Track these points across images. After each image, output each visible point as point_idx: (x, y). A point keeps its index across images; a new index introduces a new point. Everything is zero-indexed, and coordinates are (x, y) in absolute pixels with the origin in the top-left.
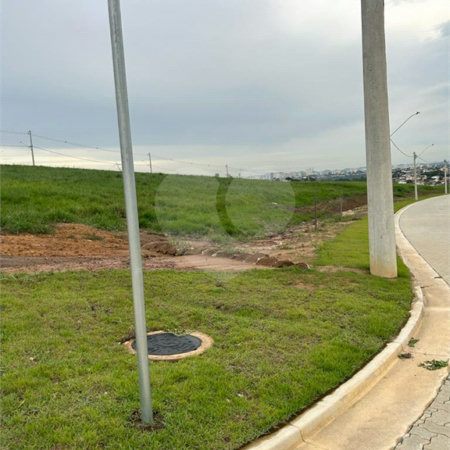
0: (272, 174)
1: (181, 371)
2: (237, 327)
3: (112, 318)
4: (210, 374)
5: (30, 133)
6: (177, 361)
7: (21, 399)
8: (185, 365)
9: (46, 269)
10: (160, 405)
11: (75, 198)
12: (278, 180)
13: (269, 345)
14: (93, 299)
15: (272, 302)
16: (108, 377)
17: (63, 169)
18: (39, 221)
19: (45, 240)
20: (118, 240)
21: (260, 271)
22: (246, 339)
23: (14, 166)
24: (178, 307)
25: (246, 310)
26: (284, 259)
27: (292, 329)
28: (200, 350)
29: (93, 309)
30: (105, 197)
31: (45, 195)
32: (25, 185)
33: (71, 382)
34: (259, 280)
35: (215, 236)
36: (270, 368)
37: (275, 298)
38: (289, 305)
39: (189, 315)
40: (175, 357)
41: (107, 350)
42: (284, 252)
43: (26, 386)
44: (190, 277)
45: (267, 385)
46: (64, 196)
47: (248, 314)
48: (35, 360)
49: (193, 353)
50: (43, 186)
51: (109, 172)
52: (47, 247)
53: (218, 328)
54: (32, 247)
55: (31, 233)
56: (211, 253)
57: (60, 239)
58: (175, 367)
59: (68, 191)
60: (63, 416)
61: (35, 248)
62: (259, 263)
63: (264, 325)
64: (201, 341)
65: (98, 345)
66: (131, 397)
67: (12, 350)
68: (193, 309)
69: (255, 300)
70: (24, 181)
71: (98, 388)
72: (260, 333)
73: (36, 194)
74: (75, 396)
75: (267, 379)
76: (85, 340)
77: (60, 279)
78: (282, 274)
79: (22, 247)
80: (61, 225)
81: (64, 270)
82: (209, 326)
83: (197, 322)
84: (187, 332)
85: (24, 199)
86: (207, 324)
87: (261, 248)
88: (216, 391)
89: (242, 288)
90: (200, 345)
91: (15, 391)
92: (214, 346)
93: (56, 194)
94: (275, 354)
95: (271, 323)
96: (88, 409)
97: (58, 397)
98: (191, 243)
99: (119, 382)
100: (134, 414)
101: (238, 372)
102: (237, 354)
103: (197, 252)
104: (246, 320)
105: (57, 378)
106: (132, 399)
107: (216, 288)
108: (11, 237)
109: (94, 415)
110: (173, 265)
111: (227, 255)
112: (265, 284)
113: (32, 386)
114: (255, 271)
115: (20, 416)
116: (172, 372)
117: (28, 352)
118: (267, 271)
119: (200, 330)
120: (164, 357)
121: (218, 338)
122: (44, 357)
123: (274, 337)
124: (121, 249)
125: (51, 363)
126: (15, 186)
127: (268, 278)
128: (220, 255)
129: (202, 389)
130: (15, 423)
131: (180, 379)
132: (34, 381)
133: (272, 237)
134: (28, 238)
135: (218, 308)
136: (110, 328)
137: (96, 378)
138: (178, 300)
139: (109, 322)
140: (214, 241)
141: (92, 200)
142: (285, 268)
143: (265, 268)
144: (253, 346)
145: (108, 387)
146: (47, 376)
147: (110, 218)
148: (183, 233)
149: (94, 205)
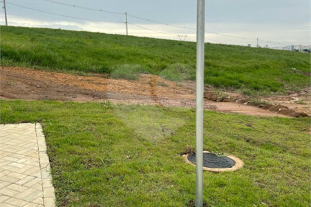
0: (293, 46)
1: (221, 180)
2: (261, 156)
3: (175, 138)
4: (242, 186)
5: (126, 14)
6: (218, 173)
7: (123, 180)
8: (224, 176)
9: (135, 102)
10: (208, 200)
11: (152, 58)
12: (297, 51)
13: (287, 172)
14: (163, 125)
15: (289, 142)
16: (173, 175)
17: (145, 38)
18: (130, 72)
19: (134, 84)
20: (178, 88)
21: (281, 119)
22: (269, 166)
23: (116, 35)
24: (219, 137)
25: (269, 145)
26: (299, 112)
27: (304, 163)
28: (234, 168)
29: (163, 131)
30: (170, 58)
31: (134, 55)
32: (122, 48)
33: (151, 175)
34: (279, 125)
35: (245, 90)
36: (287, 188)
37: (292, 139)
38: (303, 146)
39: (227, 144)
40: (216, 170)
41: (172, 158)
42: (300, 106)
43: (125, 173)
44: (227, 118)
45: (284, 200)
46: (146, 56)
47: (271, 148)
48: (130, 158)
49: (229, 169)
50: (133, 49)
51: (174, 41)
52: (135, 89)
53: (247, 155)
54: (126, 88)
55: (125, 79)
56: (243, 102)
57: (142, 84)
58: (217, 176)
59: (148, 53)
60: (147, 195)
61: (128, 89)
62: (280, 112)
63: (282, 157)
64: (235, 162)
65: (167, 154)
66: (188, 191)
67: (116, 150)
68: (229, 140)
69: (276, 138)
70: (121, 45)
71: (167, 181)
72: (279, 163)
73: (128, 54)
74: (154, 184)
75: (284, 196)
76: (158, 150)
77: (143, 110)
78: (298, 122)
79: (121, 87)
80: (143, 75)
81: (146, 104)
82: (241, 153)
83: (232, 149)
84: (225, 154)
85: (122, 57)
86: (239, 150)
87: (281, 101)
88: (246, 197)
89: (266, 129)
90: (234, 165)
91: (119, 175)
92: (244, 167)
93: (140, 54)
94: (291, 180)
95: (288, 157)
96: (161, 193)
97: (144, 183)
98: (228, 93)
99: (180, 180)
100: (190, 202)
101: (262, 187)
102: (261, 175)
103: (233, 100)
104: (269, 152)
105: (142, 171)
106: (189, 192)
107: (246, 127)
108: (114, 80)
109: (166, 198)
110: (215, 108)
111: (255, 104)
112: (284, 128)
113: (129, 173)
114: (277, 118)
115: (122, 190)
116: (215, 179)
117: (125, 153)
118: (286, 119)
119: (234, 155)
120: (209, 169)
121: (247, 162)
122: (135, 157)
123: (290, 167)
124: (180, 93)
125: (138, 161)
126: (116, 48)
127: (287, 124)
128: (249, 104)
129: (236, 194)
130: (120, 194)
131: (221, 185)
132: (130, 170)
133: (289, 94)
134: (123, 82)
135: (248, 141)
136: (174, 145)
137: (166, 175)
138: (219, 132)
139: (173, 141)
140: (245, 93)
141: (162, 60)
142: (301, 118)
143: (285, 117)
144: (274, 171)
145: (173, 182)
146: (137, 168)
147: (174, 72)
148: (223, 86)
149: (164, 63)
